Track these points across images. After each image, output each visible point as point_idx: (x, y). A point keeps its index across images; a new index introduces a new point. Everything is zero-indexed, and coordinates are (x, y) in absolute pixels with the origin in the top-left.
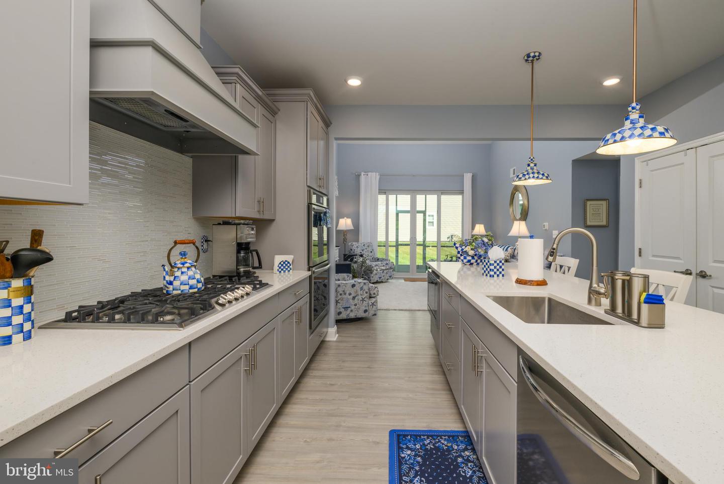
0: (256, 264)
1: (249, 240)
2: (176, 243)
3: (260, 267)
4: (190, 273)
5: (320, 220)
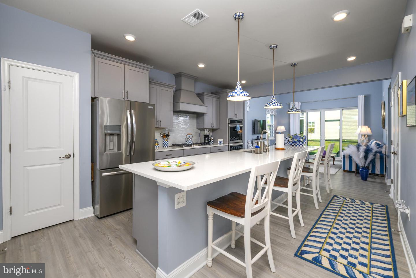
1: (208, 134)
2: (188, 134)
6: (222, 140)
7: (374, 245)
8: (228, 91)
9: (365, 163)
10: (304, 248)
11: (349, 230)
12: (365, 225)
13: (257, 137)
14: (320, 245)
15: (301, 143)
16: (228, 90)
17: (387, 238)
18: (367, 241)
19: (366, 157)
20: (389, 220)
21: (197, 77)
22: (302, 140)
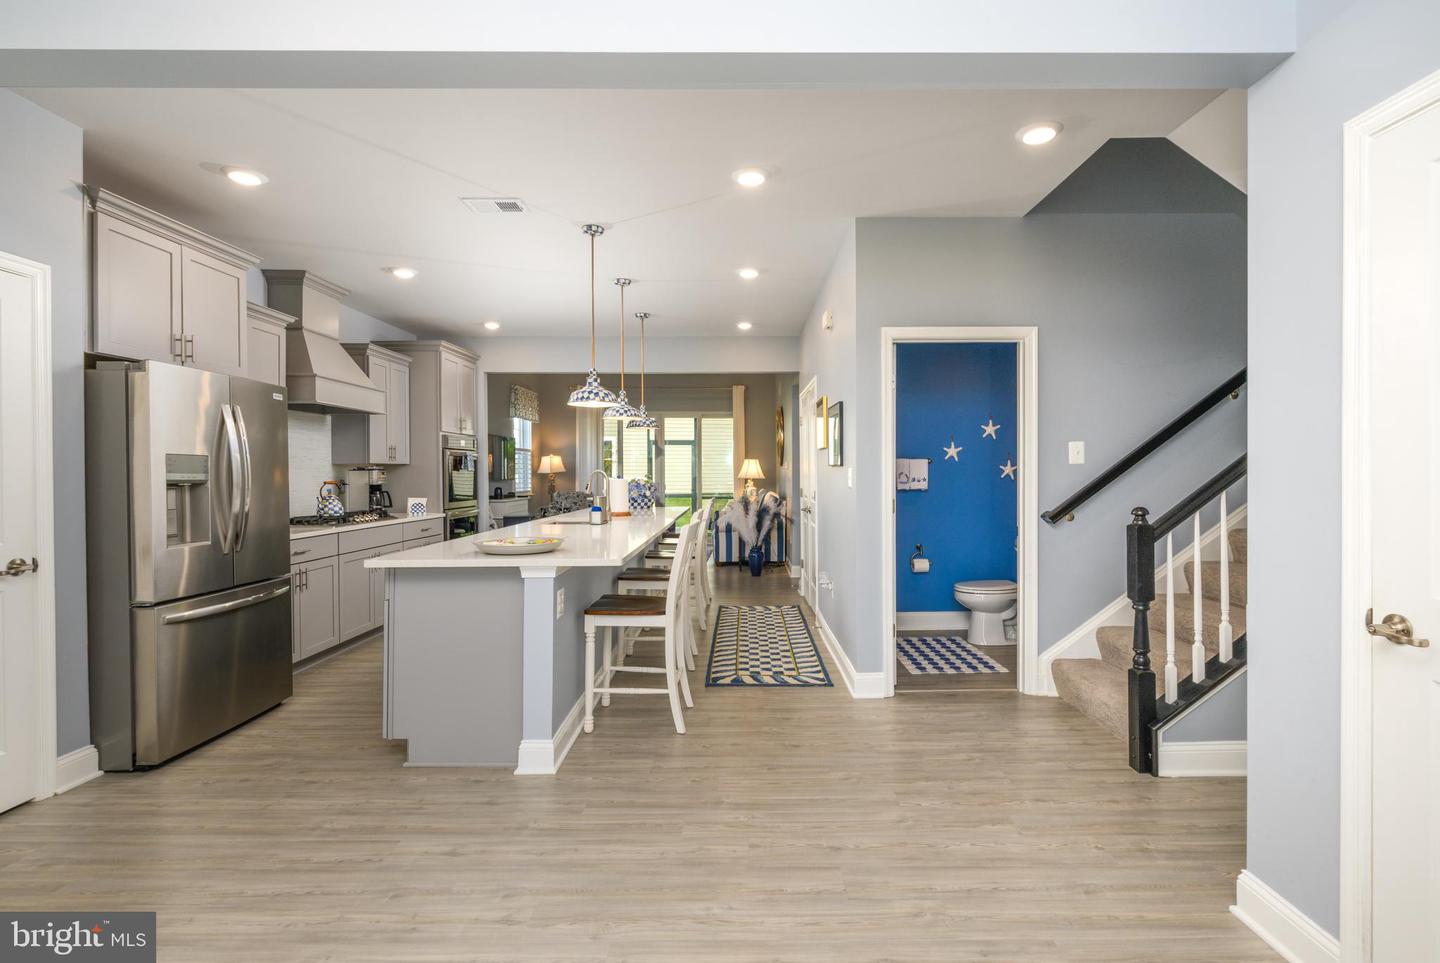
0: (387, 503)
1: (380, 483)
2: (325, 483)
3: (391, 505)
4: (335, 503)
5: (461, 463)
6: (423, 501)
7: (795, 651)
8: (444, 347)
9: (758, 538)
10: (713, 676)
11: (761, 643)
12: (779, 633)
13: (497, 489)
14: (734, 667)
15: (646, 500)
16: (443, 343)
17: (808, 640)
18: (787, 648)
19: (759, 526)
20: (804, 621)
21: (349, 291)
22: (648, 493)
